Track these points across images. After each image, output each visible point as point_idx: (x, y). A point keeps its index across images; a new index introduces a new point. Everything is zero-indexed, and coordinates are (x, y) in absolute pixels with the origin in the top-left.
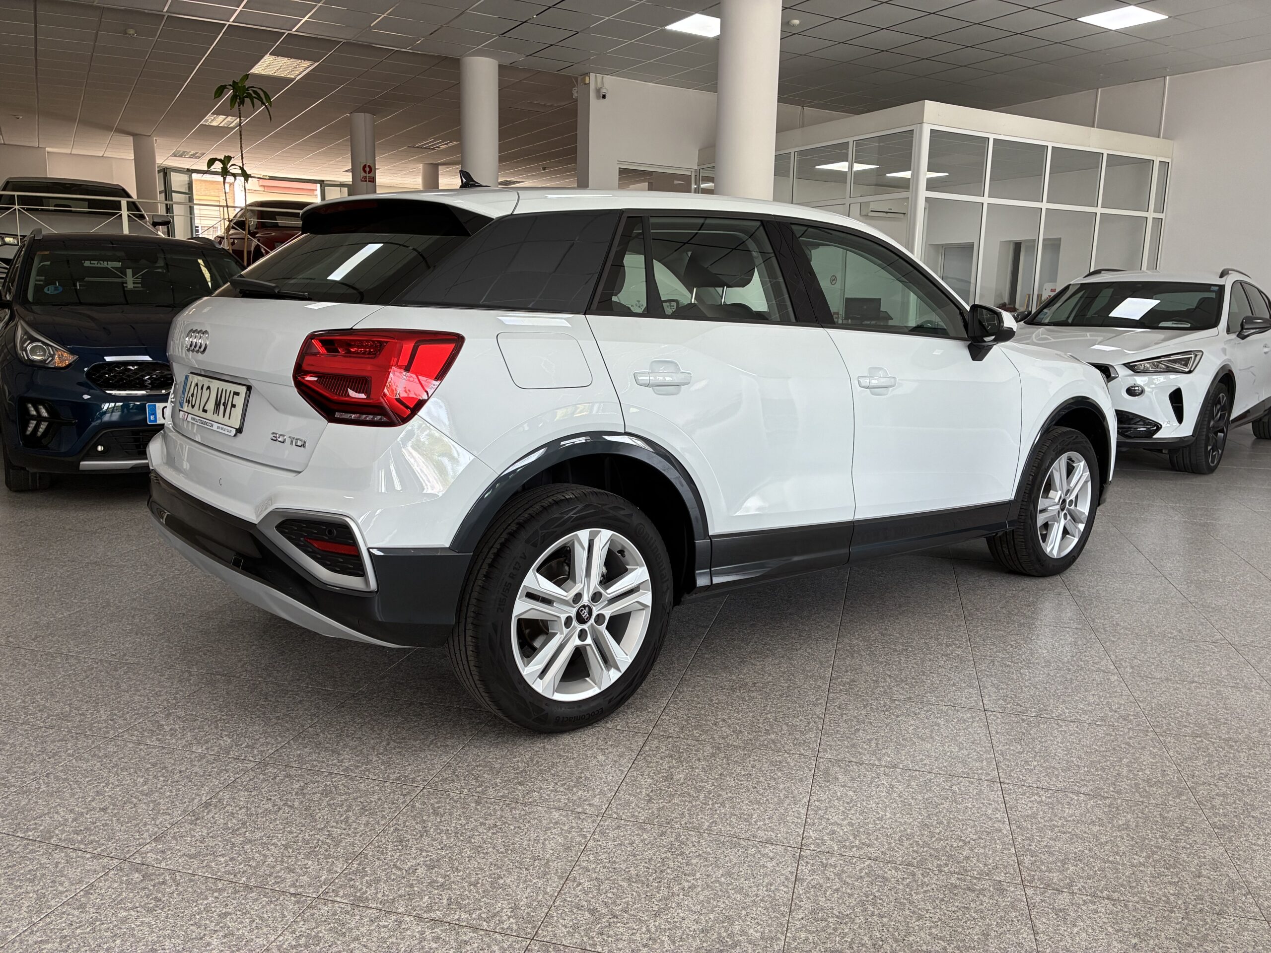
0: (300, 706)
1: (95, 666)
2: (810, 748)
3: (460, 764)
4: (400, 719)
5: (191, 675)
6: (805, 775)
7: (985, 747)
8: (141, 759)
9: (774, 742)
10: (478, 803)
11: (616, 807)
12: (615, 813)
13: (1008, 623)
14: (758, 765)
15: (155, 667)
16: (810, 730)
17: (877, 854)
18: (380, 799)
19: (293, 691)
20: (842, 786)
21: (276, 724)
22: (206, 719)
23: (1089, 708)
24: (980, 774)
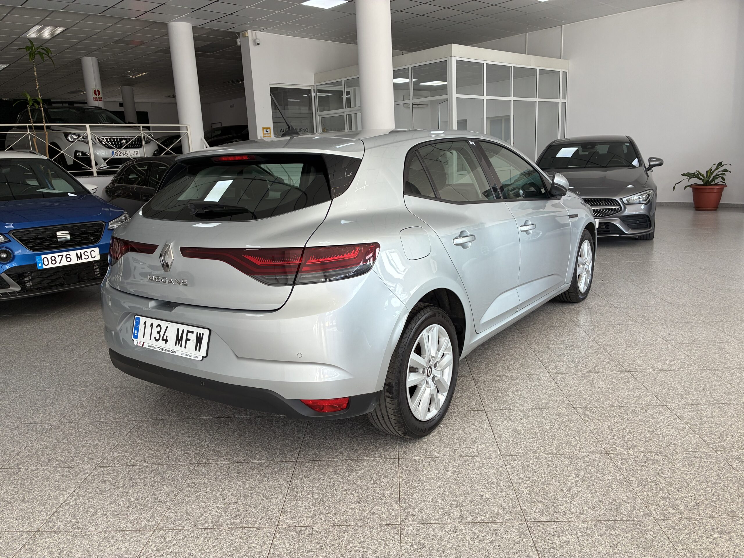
0: (287, 427)
5: (205, 420)
6: (577, 418)
7: (644, 389)
9: (547, 404)
11: (504, 450)
12: (506, 453)
15: (179, 419)
16: (558, 395)
17: (643, 450)
18: (382, 468)
23: (672, 363)
24: (653, 403)
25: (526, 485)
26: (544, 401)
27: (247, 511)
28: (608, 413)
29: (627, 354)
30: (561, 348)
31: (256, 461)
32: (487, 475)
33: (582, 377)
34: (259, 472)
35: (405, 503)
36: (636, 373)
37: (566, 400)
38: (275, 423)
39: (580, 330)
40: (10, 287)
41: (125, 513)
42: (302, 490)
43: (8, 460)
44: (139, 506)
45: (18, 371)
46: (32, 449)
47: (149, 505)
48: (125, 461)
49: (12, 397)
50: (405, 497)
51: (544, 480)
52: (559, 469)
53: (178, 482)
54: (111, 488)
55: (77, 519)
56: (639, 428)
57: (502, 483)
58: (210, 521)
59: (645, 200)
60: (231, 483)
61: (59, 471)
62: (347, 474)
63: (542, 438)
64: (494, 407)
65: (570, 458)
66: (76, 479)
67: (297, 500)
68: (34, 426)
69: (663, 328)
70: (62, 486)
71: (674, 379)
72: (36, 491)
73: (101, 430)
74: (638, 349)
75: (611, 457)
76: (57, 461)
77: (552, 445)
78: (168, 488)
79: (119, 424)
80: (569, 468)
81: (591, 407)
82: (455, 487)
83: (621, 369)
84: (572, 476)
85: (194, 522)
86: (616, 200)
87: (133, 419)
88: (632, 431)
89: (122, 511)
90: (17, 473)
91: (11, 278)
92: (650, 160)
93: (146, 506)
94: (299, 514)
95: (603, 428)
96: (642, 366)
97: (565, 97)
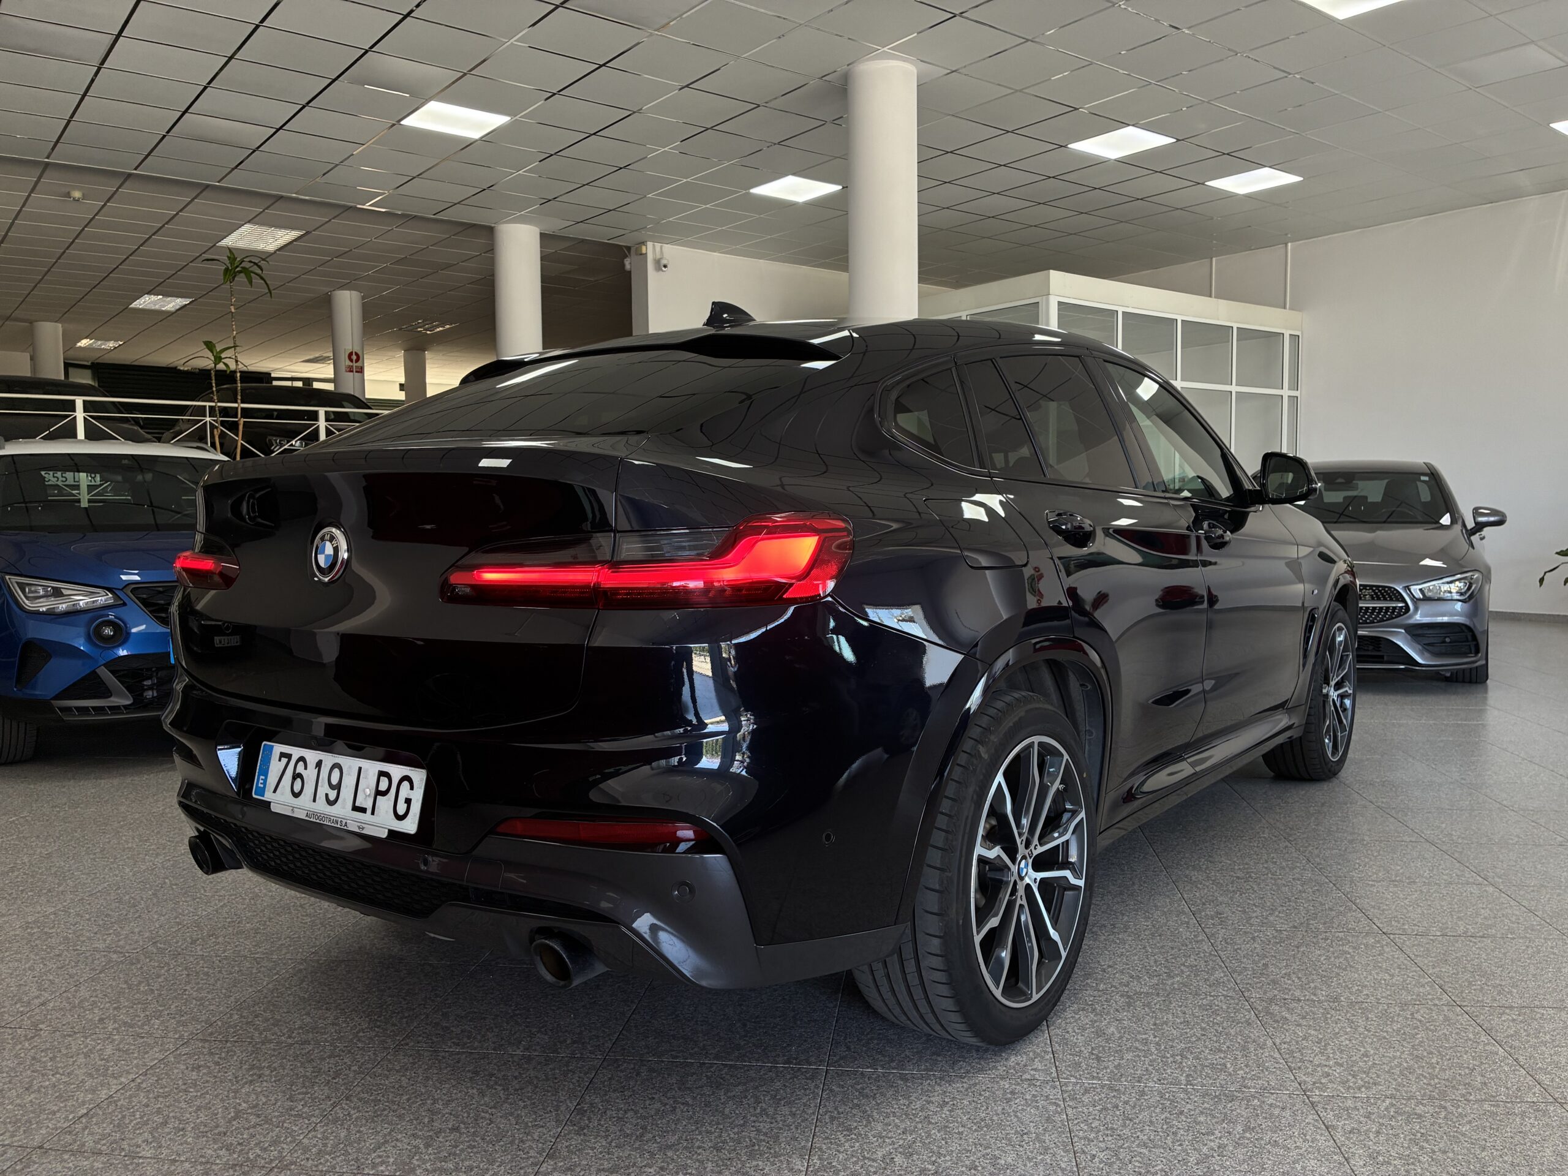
2: (1230, 989)
3: (849, 1040)
7: (1415, 971)
9: (1184, 985)
13: (1336, 841)
14: (1187, 1011)
16: (1214, 969)
17: (1390, 1092)
20: (1297, 1025)
21: (588, 1014)
23: (1490, 922)
24: (1432, 1000)
25: (1102, 1145)
26: (1178, 979)
27: (474, 1147)
28: (1323, 1014)
29: (1387, 899)
30: (1238, 878)
31: (518, 1052)
32: (1016, 1116)
33: (1274, 937)
34: (520, 1073)
35: (820, 1159)
36: (1403, 937)
37: (1228, 980)
39: (1286, 847)
40: (111, 696)
41: (220, 1129)
42: (602, 1116)
43: (21, 1012)
44: (253, 1120)
45: (91, 856)
46: (74, 996)
47: (274, 1120)
48: (249, 1032)
49: (65, 901)
50: (824, 1147)
51: (1146, 1137)
52: (1187, 1118)
53: (345, 1081)
54: (207, 1082)
55: (125, 1132)
56: (1390, 1047)
57: (1050, 1135)
58: (392, 1160)
59: (1461, 594)
60: (455, 1091)
61: (114, 1040)
62: (707, 1091)
63: (1160, 1052)
65: (1216, 1096)
66: (144, 1058)
67: (585, 1134)
68: (91, 955)
69: (1481, 852)
70: (111, 1069)
71: (1488, 954)
72: (59, 1073)
73: (220, 972)
74: (1416, 891)
75: (1312, 1103)
76: (115, 1022)
77: (1179, 1067)
78: (322, 1090)
79: (258, 964)
80: (1209, 1118)
81: (1285, 999)
82: (939, 1135)
83: (1367, 928)
84: (1213, 1134)
85: (357, 1160)
86: (1395, 589)
87: (289, 956)
88: (1372, 1052)
89: (217, 1126)
90: (32, 1038)
91: (116, 677)
92: (1476, 512)
93: (268, 1121)
94: (584, 1162)
95: (1304, 1042)
96: (1419, 924)
97: (1295, 385)
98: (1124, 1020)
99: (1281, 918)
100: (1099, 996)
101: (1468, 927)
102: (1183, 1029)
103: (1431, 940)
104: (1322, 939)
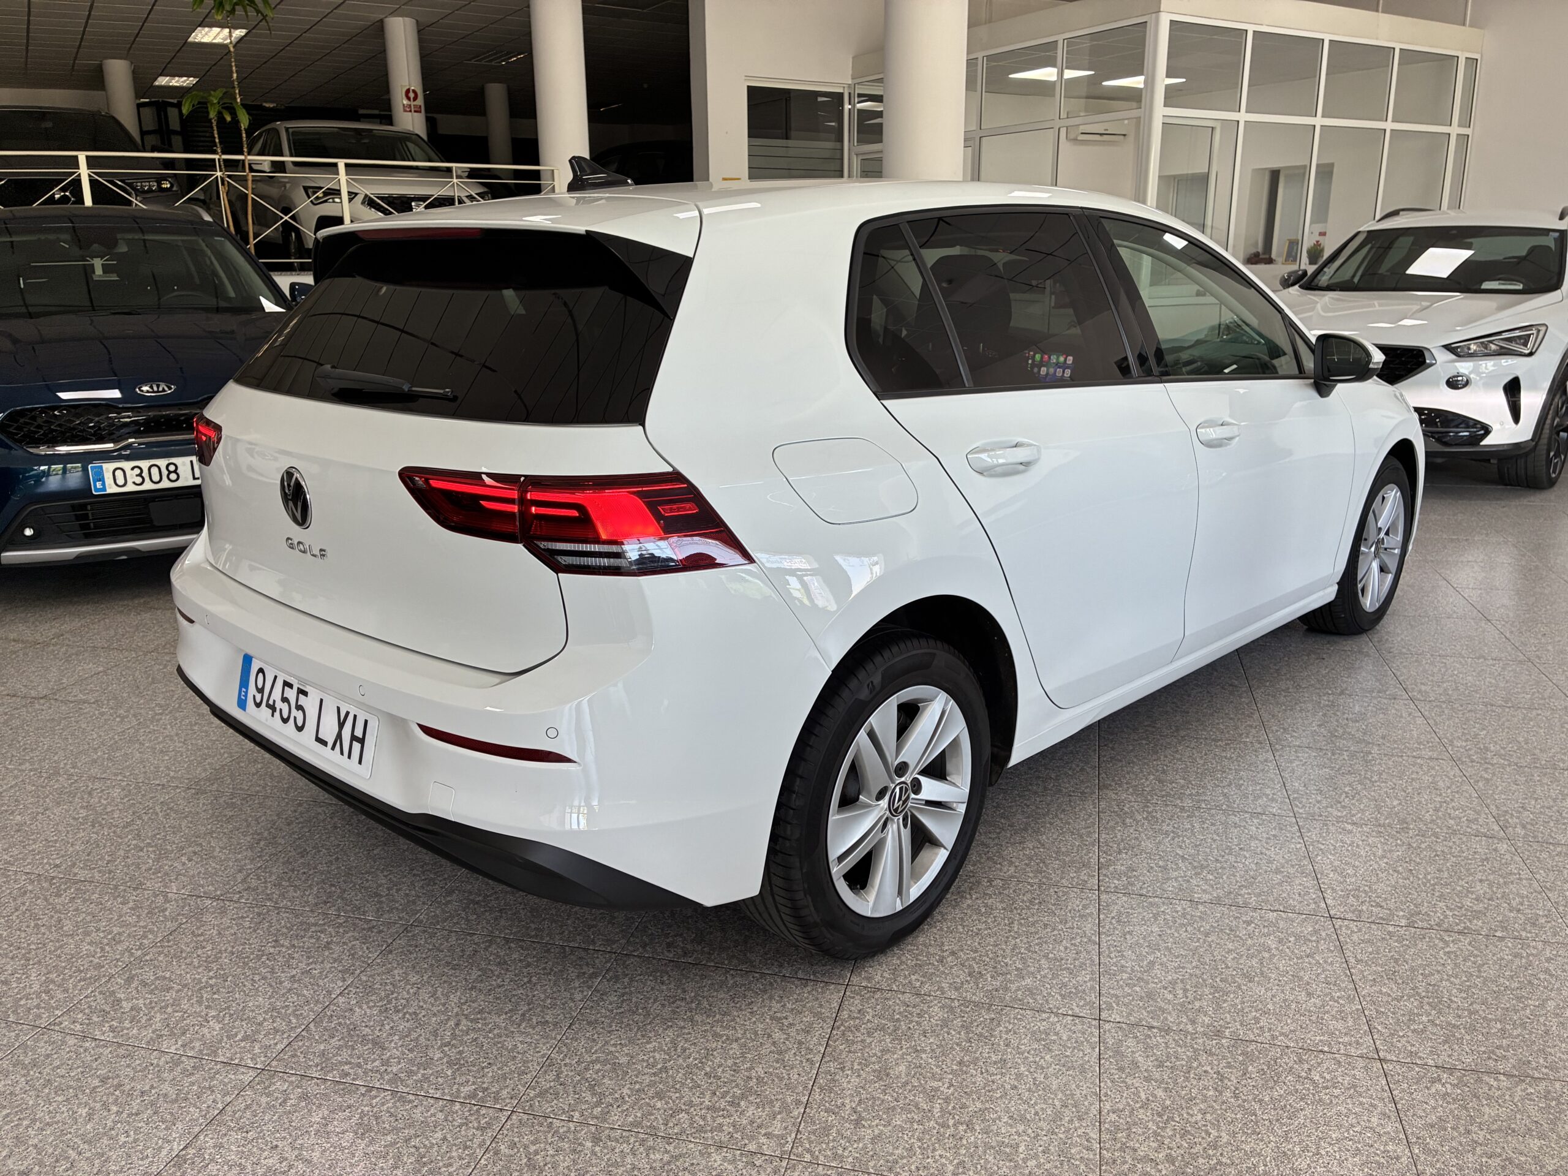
0: (327, 953)
1: (30, 888)
2: (1086, 1003)
3: (567, 1061)
4: (475, 973)
5: (167, 901)
6: (1086, 1058)
7: (1345, 989)
8: (86, 1066)
9: (1031, 992)
10: (596, 1140)
11: (808, 1139)
12: (808, 1151)
13: (1333, 754)
14: (1015, 1042)
15: (116, 887)
16: (1082, 966)
18: (444, 1139)
19: (315, 925)
20: (1146, 1079)
21: (290, 990)
22: (185, 986)
23: (1481, 907)
24: (1347, 1046)
26: (1028, 981)
28: (1189, 1060)
30: (1182, 809)
31: (173, 1050)
33: (1184, 915)
34: (152, 1087)
36: (1352, 925)
37: (1092, 988)
38: (312, 937)
39: (1266, 761)
56: (1254, 1133)
62: (347, 1139)
63: (943, 1117)
64: (878, 978)
69: (1515, 781)
71: (1456, 966)
81: (1151, 1028)
83: (1313, 906)
95: (1141, 1111)
96: (1383, 904)
97: (1466, 121)
98: (924, 1051)
99: (1206, 880)
100: (914, 1006)
101: (1448, 912)
102: (993, 1074)
103: (1389, 933)
104: (1244, 922)
